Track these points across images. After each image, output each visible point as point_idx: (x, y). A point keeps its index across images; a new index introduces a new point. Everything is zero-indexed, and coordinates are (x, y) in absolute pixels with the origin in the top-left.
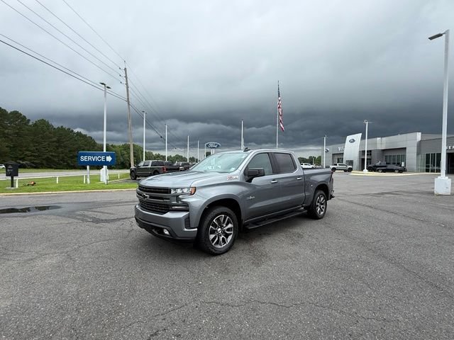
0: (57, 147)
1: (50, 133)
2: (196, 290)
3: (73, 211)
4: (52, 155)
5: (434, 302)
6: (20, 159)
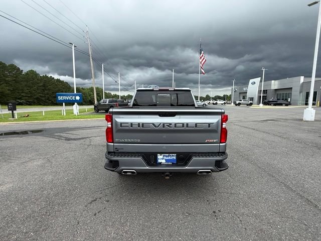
1: (38, 80)
3: (53, 133)
4: (40, 96)
6: (19, 99)
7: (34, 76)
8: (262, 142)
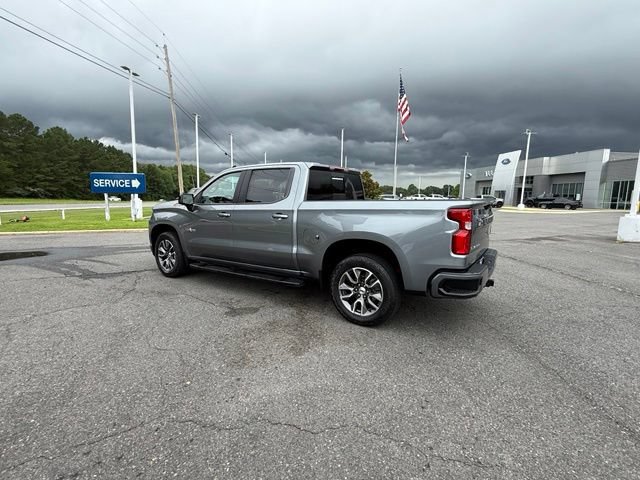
0: (81, 169)
1: (70, 148)
2: (174, 398)
3: (61, 260)
6: (30, 185)
7: (62, 140)
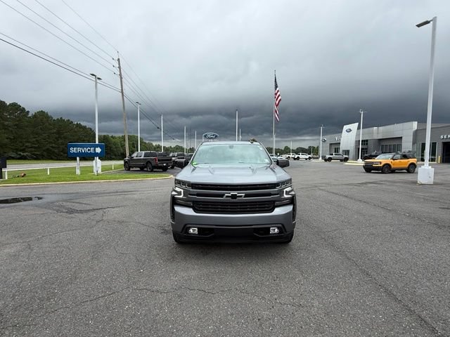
0: (57, 139)
1: (50, 124)
2: (134, 278)
3: (52, 203)
5: (357, 289)
7: (45, 119)
8: (356, 217)
